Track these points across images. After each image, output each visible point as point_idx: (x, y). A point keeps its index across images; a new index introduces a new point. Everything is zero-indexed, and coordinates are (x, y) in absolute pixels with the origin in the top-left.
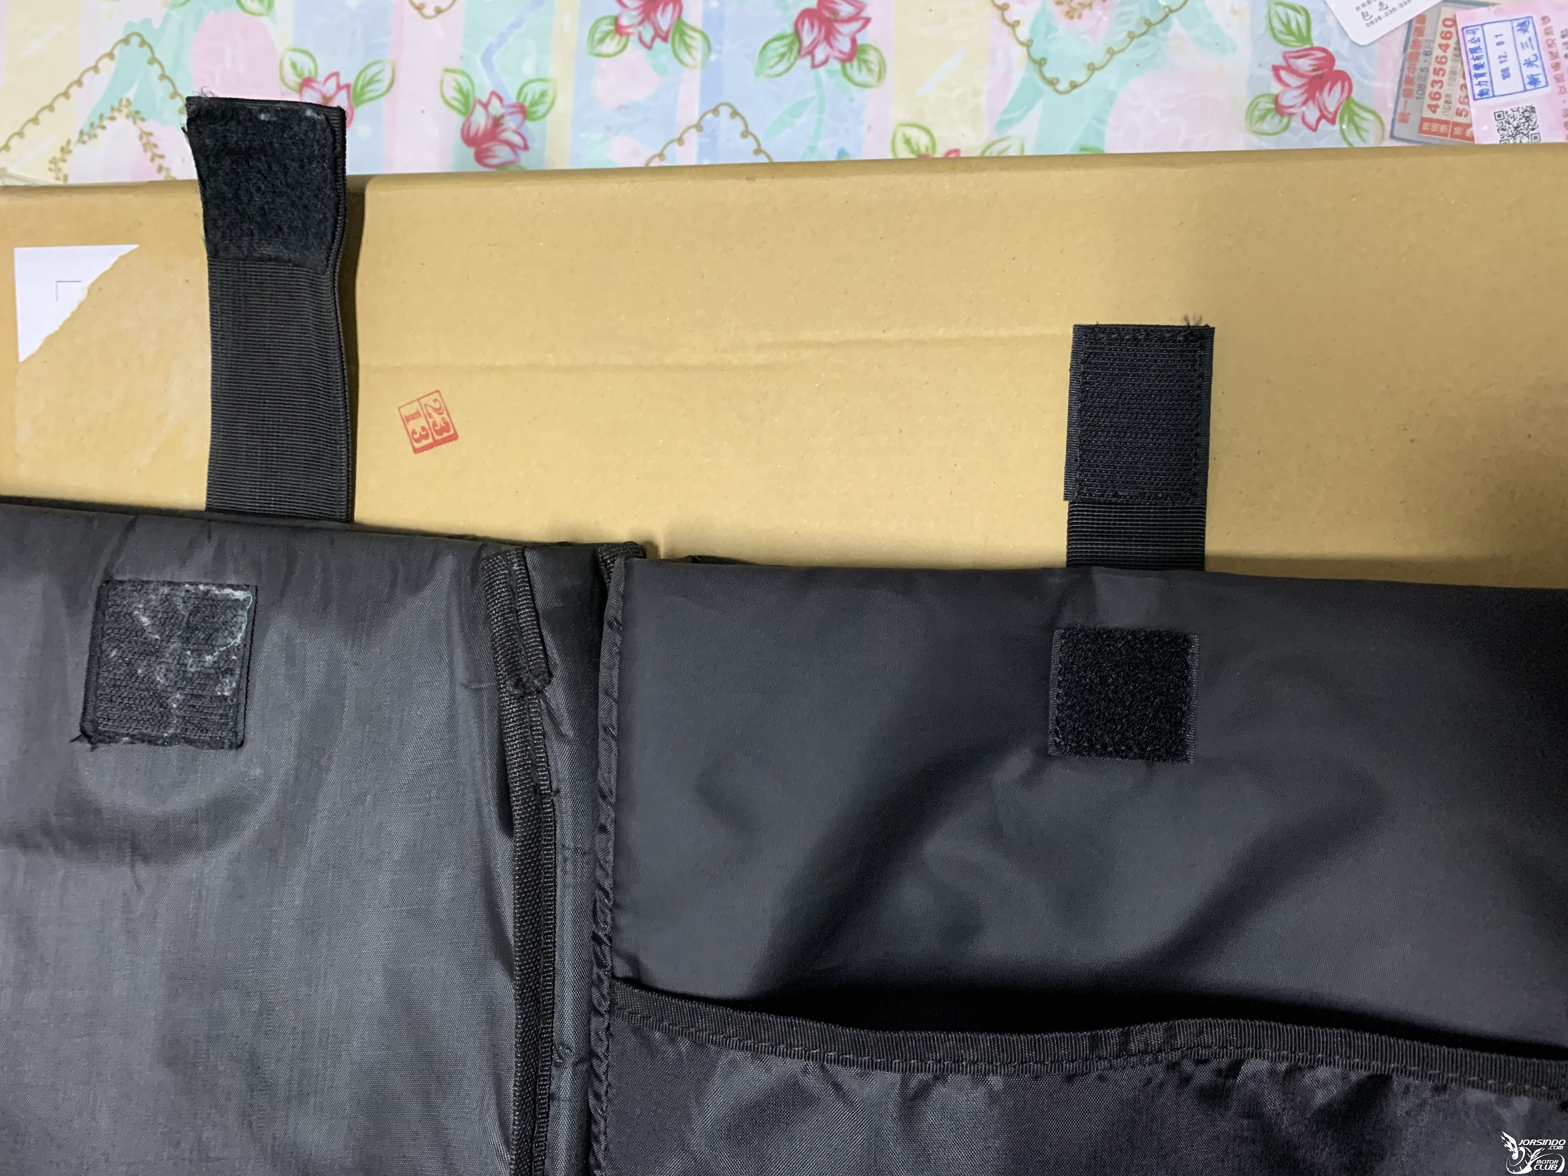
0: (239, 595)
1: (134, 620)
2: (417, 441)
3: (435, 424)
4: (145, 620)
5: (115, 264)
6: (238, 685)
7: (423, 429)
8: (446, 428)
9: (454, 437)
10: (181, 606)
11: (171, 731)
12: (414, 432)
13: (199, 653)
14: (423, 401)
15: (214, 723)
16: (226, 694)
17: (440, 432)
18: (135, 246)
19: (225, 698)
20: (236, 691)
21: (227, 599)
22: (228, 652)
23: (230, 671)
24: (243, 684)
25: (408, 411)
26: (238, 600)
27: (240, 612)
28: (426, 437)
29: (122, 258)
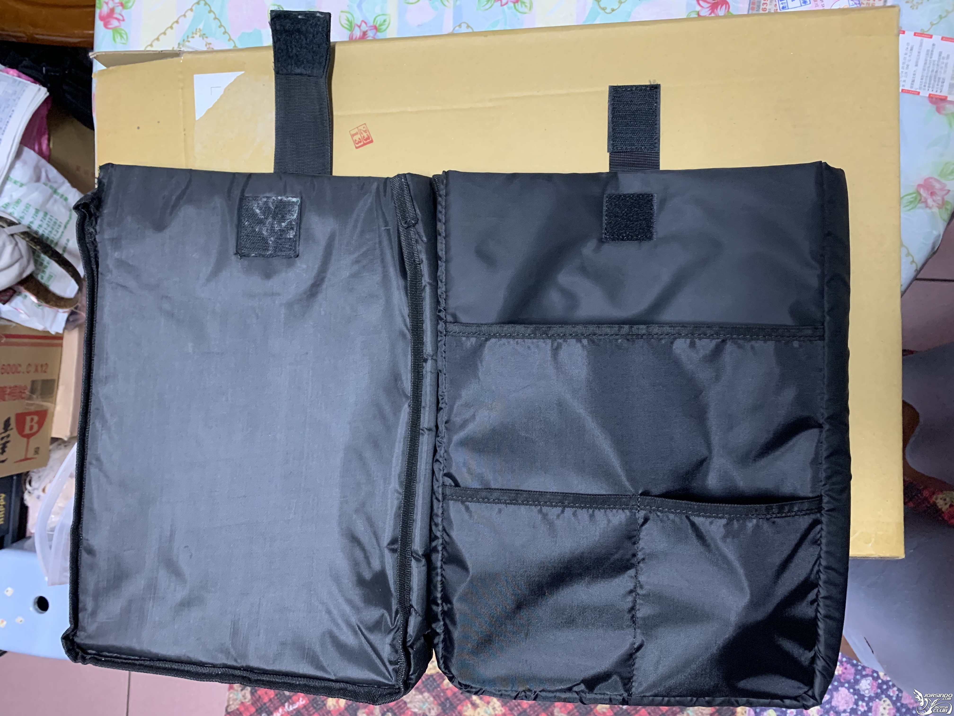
0: (294, 200)
1: (253, 210)
2: (357, 144)
3: (364, 137)
4: (258, 211)
5: (235, 80)
6: (296, 233)
7: (359, 139)
8: (368, 138)
9: (372, 141)
10: (271, 206)
11: (270, 252)
12: (356, 140)
13: (279, 223)
14: (360, 128)
15: (287, 248)
16: (291, 237)
17: (366, 140)
18: (243, 72)
19: (290, 238)
20: (295, 236)
21: (289, 202)
22: (291, 222)
23: (292, 229)
24: (298, 233)
25: (353, 132)
26: (293, 202)
27: (295, 206)
28: (360, 142)
29: (238, 77)
